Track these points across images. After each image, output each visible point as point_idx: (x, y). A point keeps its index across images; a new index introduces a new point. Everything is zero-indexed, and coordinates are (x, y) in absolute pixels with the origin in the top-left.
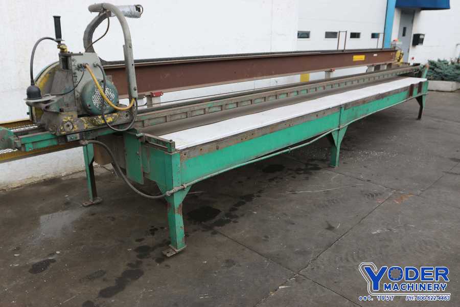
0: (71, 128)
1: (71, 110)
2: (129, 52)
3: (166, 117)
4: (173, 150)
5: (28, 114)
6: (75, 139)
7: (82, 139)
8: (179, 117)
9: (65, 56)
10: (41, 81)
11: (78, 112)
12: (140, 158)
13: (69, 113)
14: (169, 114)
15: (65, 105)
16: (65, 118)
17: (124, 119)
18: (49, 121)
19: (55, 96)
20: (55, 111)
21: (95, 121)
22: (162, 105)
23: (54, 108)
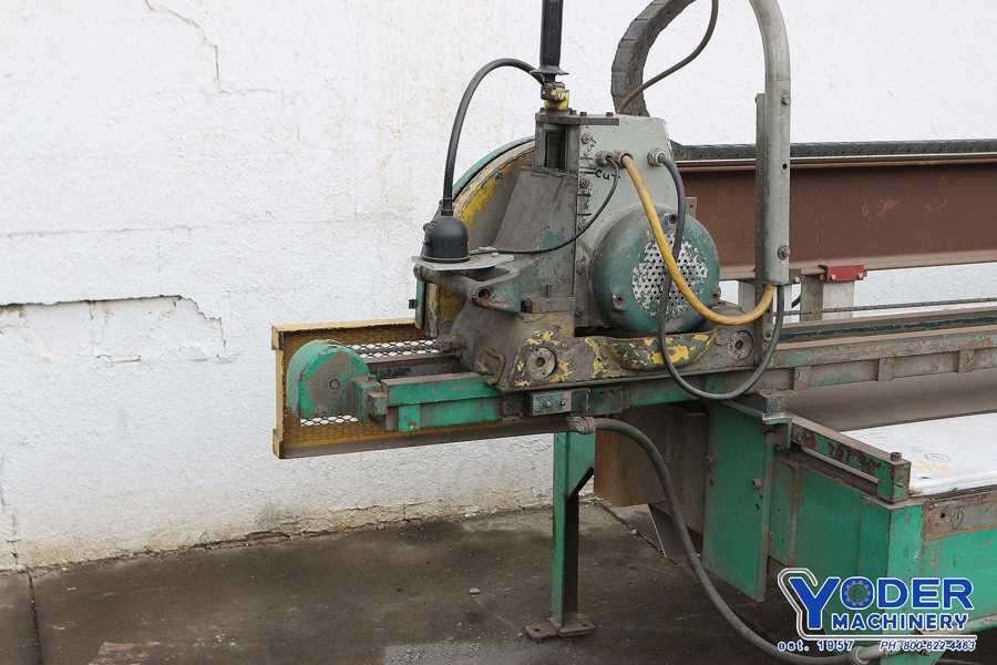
0: (549, 371)
1: (555, 307)
2: (777, 119)
3: (876, 362)
4: (898, 493)
5: (412, 304)
6: (556, 411)
7: (579, 410)
8: (924, 366)
9: (557, 125)
10: (467, 203)
11: (578, 316)
12: (765, 505)
13: (550, 317)
14: (890, 354)
15: (540, 289)
16: (535, 332)
17: (728, 356)
18: (481, 340)
19: (511, 257)
20: (505, 306)
21: (631, 351)
22: (856, 315)
23: (503, 299)
